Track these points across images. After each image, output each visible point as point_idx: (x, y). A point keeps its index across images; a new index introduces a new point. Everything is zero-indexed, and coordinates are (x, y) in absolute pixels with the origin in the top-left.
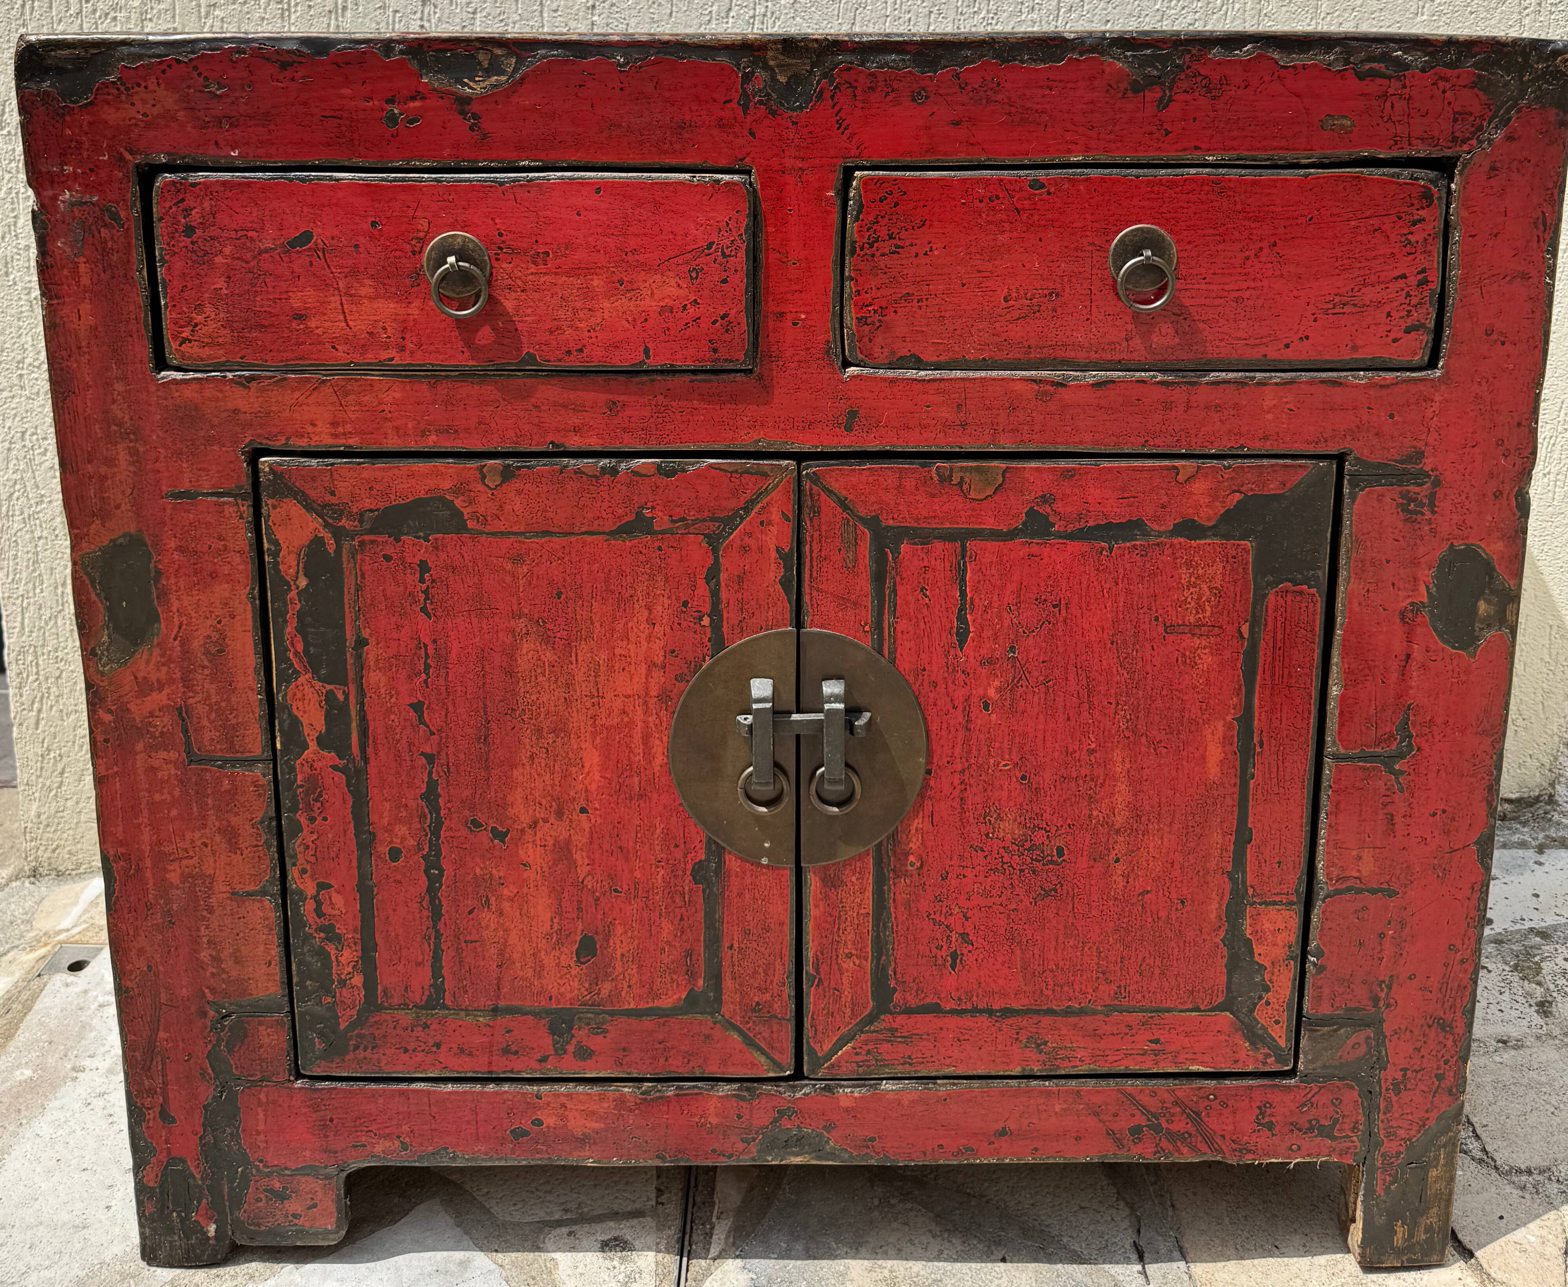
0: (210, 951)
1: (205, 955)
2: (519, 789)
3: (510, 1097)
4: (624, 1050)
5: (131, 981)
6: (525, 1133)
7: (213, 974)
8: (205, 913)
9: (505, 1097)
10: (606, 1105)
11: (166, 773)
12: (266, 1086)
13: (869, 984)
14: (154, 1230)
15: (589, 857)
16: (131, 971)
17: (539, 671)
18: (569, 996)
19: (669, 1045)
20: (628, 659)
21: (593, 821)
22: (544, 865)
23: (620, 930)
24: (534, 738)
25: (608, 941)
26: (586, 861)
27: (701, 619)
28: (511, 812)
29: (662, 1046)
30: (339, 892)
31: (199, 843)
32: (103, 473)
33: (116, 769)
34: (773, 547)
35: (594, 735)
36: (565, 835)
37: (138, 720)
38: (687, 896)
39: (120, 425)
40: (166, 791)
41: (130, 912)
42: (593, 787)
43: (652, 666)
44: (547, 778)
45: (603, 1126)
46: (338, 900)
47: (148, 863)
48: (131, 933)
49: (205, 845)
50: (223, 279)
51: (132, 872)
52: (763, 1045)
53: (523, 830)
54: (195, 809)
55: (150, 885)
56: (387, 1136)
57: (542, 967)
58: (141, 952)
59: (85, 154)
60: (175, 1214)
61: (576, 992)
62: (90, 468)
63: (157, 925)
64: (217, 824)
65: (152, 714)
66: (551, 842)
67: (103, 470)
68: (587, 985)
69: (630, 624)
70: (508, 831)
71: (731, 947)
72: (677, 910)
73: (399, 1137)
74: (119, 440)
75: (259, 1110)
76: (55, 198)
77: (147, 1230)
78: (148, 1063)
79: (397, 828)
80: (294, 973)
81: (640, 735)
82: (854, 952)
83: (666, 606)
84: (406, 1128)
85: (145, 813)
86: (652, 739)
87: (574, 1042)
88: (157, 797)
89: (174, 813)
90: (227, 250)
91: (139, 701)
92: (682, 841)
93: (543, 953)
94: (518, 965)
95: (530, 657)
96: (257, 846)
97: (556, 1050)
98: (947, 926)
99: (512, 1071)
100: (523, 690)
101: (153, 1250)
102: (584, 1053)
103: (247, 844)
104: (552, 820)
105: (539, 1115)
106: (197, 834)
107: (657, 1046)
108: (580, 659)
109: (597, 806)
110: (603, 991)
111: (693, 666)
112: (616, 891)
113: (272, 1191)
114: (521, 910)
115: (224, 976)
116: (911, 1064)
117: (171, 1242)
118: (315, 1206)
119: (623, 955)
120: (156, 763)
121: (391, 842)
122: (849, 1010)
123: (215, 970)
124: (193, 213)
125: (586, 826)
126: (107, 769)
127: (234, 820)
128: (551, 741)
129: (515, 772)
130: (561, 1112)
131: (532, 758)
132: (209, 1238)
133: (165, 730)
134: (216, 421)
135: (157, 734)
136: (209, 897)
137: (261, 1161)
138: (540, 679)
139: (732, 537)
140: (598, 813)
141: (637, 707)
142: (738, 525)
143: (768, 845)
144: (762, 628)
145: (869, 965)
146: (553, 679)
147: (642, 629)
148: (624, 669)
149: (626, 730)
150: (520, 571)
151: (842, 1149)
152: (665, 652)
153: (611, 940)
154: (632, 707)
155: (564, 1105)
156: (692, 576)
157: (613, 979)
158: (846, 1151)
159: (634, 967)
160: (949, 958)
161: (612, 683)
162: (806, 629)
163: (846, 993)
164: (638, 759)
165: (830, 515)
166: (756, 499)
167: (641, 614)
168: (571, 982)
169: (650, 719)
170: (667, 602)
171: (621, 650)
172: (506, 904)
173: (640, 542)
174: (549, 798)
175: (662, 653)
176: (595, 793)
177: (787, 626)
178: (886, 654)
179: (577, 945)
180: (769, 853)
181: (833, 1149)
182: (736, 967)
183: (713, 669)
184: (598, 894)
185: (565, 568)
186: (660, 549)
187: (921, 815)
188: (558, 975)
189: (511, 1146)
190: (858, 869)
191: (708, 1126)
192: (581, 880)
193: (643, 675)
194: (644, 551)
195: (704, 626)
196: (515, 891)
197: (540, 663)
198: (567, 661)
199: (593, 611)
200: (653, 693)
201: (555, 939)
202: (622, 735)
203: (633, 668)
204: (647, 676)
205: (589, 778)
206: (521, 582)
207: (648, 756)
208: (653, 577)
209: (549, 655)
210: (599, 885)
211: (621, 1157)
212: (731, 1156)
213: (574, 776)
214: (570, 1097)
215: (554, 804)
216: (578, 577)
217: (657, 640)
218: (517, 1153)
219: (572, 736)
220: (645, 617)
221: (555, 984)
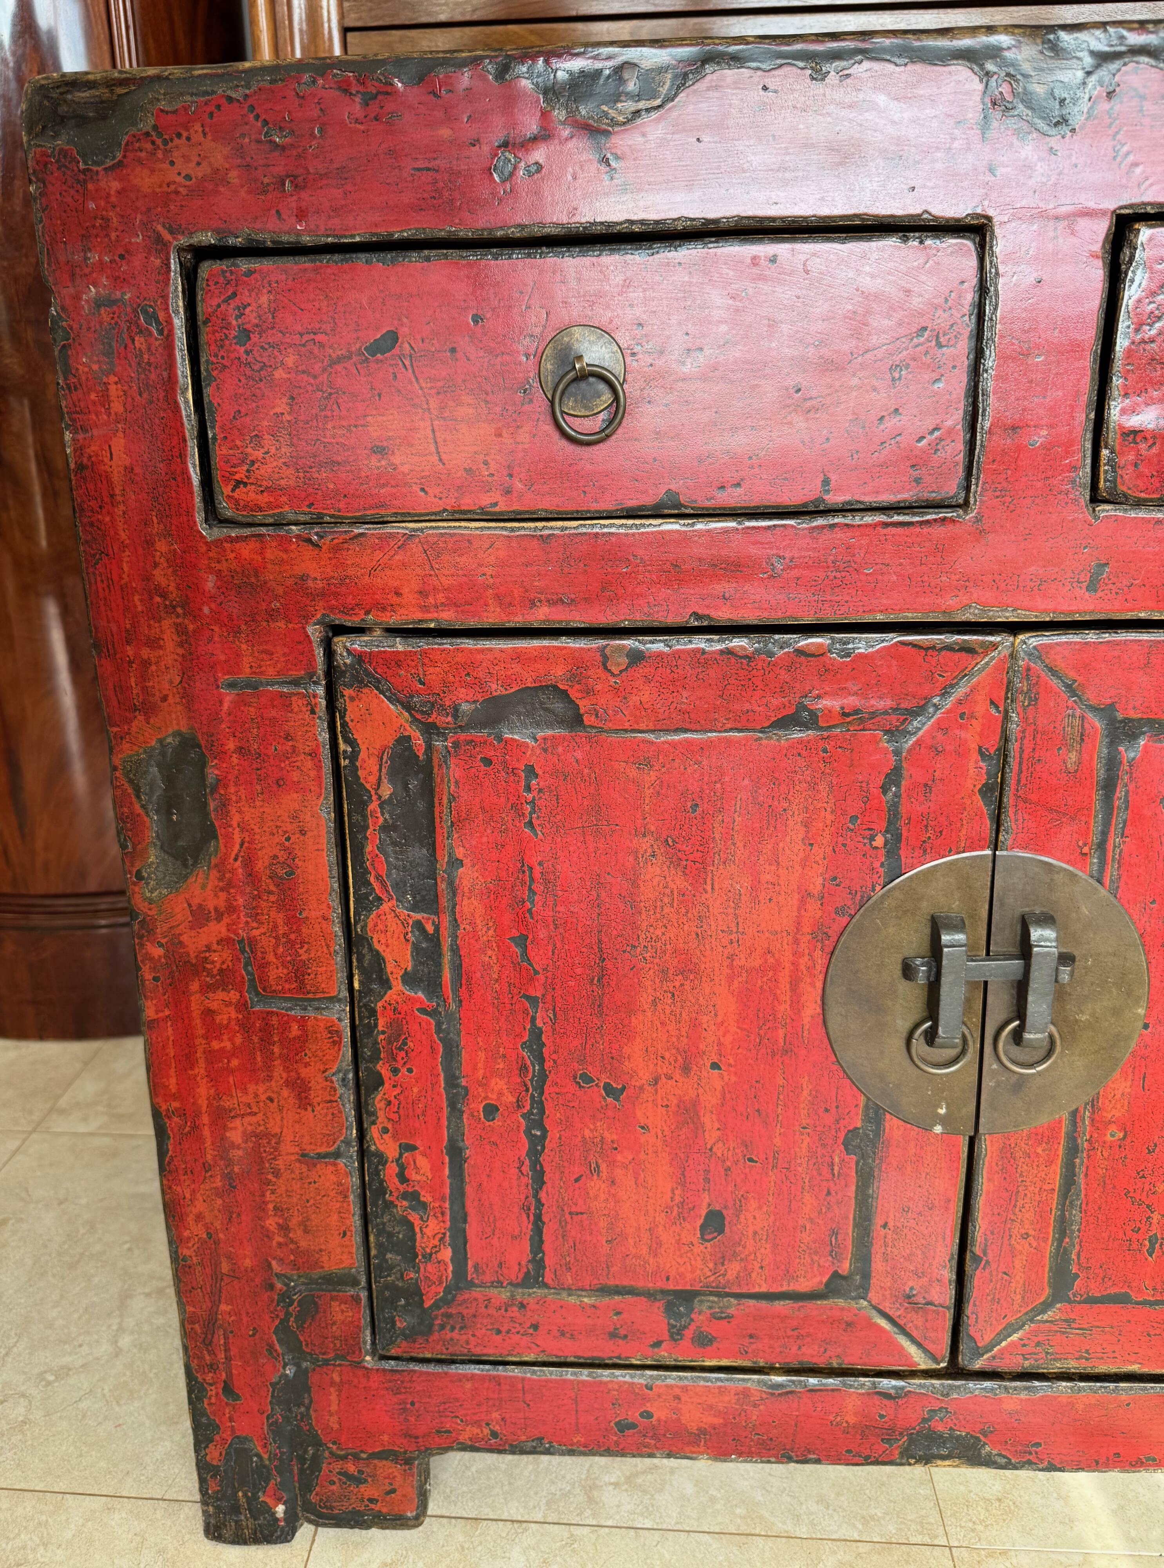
0: (276, 1219)
1: (271, 1223)
2: (638, 1040)
3: (616, 1387)
4: (751, 1336)
5: (188, 1248)
6: (633, 1426)
7: (280, 1244)
8: (270, 1177)
9: (610, 1386)
10: (726, 1399)
11: (226, 1017)
12: (340, 1365)
13: (1047, 1269)
14: (218, 1508)
15: (719, 1120)
16: (189, 1238)
17: (666, 900)
18: (689, 1276)
19: (803, 1332)
20: (777, 888)
21: (726, 1078)
22: (666, 1129)
23: (753, 1204)
24: (657, 981)
25: (738, 1216)
26: (717, 1125)
27: (872, 838)
28: (627, 1065)
29: (795, 1333)
30: (424, 1154)
31: (263, 1097)
32: (146, 657)
33: (167, 1012)
34: (974, 746)
35: (730, 979)
36: (692, 1094)
37: (192, 955)
38: (836, 1168)
39: (164, 595)
40: (225, 1037)
41: (186, 1173)
42: (729, 1038)
43: (805, 896)
44: (672, 1027)
45: (721, 1421)
46: (423, 1163)
47: (205, 1119)
48: (188, 1196)
49: (271, 1100)
50: (285, 400)
51: (187, 1129)
52: (915, 1333)
53: (641, 1088)
54: (259, 1059)
55: (208, 1144)
56: (477, 1424)
57: (660, 1244)
58: (199, 1217)
59: (113, 236)
60: (240, 1494)
61: (698, 1272)
62: (130, 650)
63: (217, 1188)
64: (284, 1075)
65: (209, 948)
66: (675, 1101)
67: (145, 653)
68: (711, 1265)
69: (781, 845)
70: (624, 1088)
71: (885, 1226)
72: (824, 1183)
73: (488, 1424)
74: (163, 614)
75: (332, 1390)
76: (77, 297)
77: (211, 1509)
78: (210, 1336)
79: (493, 1082)
80: (372, 1245)
81: (788, 979)
82: (1031, 1232)
83: (828, 822)
84: (496, 1415)
85: (202, 1063)
86: (802, 985)
87: (693, 1327)
88: (216, 1045)
89: (235, 1062)
90: (290, 361)
91: (193, 933)
92: (834, 1105)
93: (661, 1228)
94: (631, 1241)
95: (655, 883)
96: (331, 1101)
97: (672, 1335)
98: (1148, 1206)
99: (619, 1358)
100: (645, 924)
101: (217, 1528)
102: (704, 1341)
103: (319, 1099)
104: (677, 1077)
105: (648, 1407)
106: (261, 1089)
107: (790, 1333)
108: (716, 887)
109: (732, 1061)
110: (729, 1272)
111: (858, 897)
112: (751, 1160)
113: (345, 1474)
114: (636, 1178)
115: (292, 1246)
116: (1087, 1359)
117: (236, 1522)
118: (393, 1491)
119: (755, 1233)
120: (214, 1006)
121: (486, 1098)
122: (1019, 1297)
123: (281, 1240)
124: (247, 311)
125: (718, 1084)
126: (157, 1012)
127: (304, 1072)
128: (677, 984)
129: (633, 1019)
130: (674, 1404)
131: (654, 1003)
132: (277, 1520)
133: (224, 967)
134: (280, 591)
135: (215, 971)
136: (275, 1159)
137: (334, 1443)
138: (666, 910)
139: (920, 733)
140: (732, 1069)
141: (786, 946)
142: (929, 718)
143: (942, 1111)
144: (950, 851)
145: (1049, 1249)
146: (683, 910)
147: (796, 851)
148: (770, 900)
149: (771, 974)
150: (647, 778)
151: (999, 1455)
152: (825, 879)
153: (742, 1217)
154: (779, 946)
155: (677, 1398)
156: (864, 785)
157: (742, 1260)
158: (1005, 1457)
159: (768, 1246)
160: (1147, 1243)
161: (755, 916)
162: (1005, 853)
163: (1018, 1278)
164: (784, 1008)
165: (1052, 704)
166: (957, 684)
167: (796, 833)
168: (693, 1262)
169: (801, 961)
170: (830, 817)
171: (768, 877)
172: (619, 1172)
173: (800, 741)
174: (674, 1051)
175: (820, 880)
176: (729, 1046)
177: (982, 849)
178: (1107, 882)
179: (702, 1221)
180: (943, 1121)
181: (989, 1455)
182: (889, 1249)
183: (882, 903)
184: (728, 1163)
185: (702, 774)
186: (825, 751)
187: (1130, 1077)
188: (678, 1253)
189: (615, 1438)
190: (1045, 1139)
191: (845, 1424)
192: (709, 1147)
193: (795, 909)
194: (804, 753)
195: (876, 848)
196: (630, 1157)
197: (668, 891)
198: (701, 889)
199: (736, 828)
200: (807, 929)
201: (675, 1213)
202: (765, 979)
203: (781, 899)
204: (799, 909)
205: (722, 1029)
206: (648, 792)
207: (797, 1005)
208: (813, 786)
209: (679, 882)
210: (730, 1153)
211: (740, 1454)
212: (869, 1457)
213: (705, 1026)
214: (685, 1389)
215: (679, 1058)
216: (718, 785)
217: (814, 865)
218: (621, 1446)
219: (704, 979)
220: (801, 836)
221: (674, 1263)
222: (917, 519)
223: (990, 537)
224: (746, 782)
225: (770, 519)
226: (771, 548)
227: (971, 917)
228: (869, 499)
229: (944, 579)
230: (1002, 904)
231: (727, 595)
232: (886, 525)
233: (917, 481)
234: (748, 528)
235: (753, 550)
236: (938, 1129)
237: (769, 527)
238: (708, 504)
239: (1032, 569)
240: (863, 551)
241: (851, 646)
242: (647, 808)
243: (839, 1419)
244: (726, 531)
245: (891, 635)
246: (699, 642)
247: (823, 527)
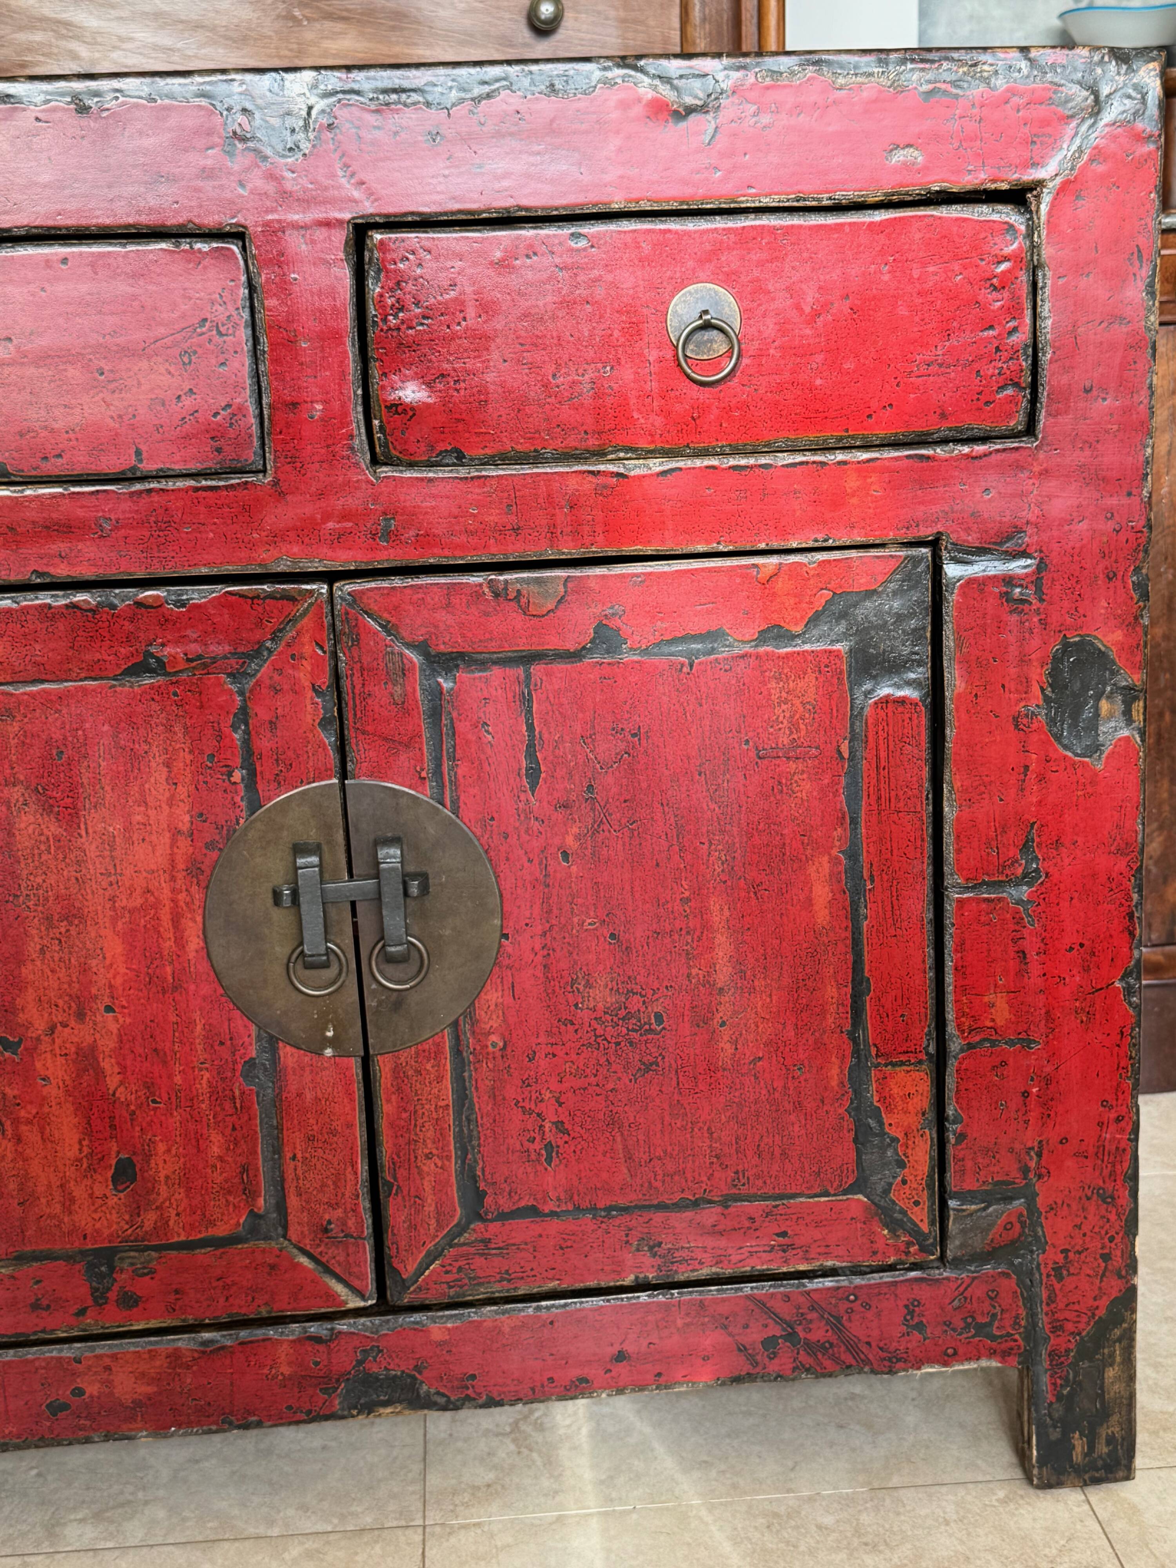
2: (30, 990)
3: (43, 1364)
4: (177, 1292)
6: (64, 1407)
9: (37, 1364)
10: (158, 1363)
13: (455, 1189)
15: (118, 1063)
17: (43, 847)
18: (106, 1232)
19: (229, 1281)
20: (148, 828)
21: (121, 1020)
22: (67, 1078)
23: (161, 1147)
24: (43, 928)
25: (148, 1162)
26: (117, 1070)
27: (230, 774)
28: (22, 1018)
29: (221, 1283)
34: (307, 684)
35: (114, 920)
36: (89, 1039)
38: (238, 1101)
42: (119, 981)
43: (176, 833)
44: (62, 973)
45: (155, 1389)
52: (338, 1270)
53: (38, 1039)
57: (73, 1200)
61: (115, 1226)
66: (73, 1049)
68: (127, 1217)
69: (147, 786)
70: (21, 1041)
71: (294, 1158)
72: (228, 1119)
81: (169, 916)
82: (435, 1151)
83: (188, 762)
86: (183, 921)
87: (116, 1288)
92: (228, 1037)
93: (72, 1183)
94: (43, 1200)
95: (30, 831)
97: (95, 1300)
98: (539, 1115)
99: (43, 1331)
100: (25, 872)
102: (129, 1301)
104: (73, 1023)
105: (80, 1383)
107: (215, 1284)
108: (90, 831)
109: (124, 1003)
110: (147, 1223)
111: (225, 832)
112: (154, 1101)
114: (42, 1133)
116: (509, 1281)
119: (167, 1178)
122: (434, 1221)
125: (114, 1027)
128: (63, 930)
129: (23, 970)
130: (105, 1376)
131: (42, 951)
138: (44, 857)
139: (259, 675)
140: (126, 1011)
141: (164, 885)
142: (265, 661)
143: (330, 1034)
144: (302, 782)
145: (453, 1166)
146: (61, 856)
147: (161, 791)
148: (143, 840)
149: (153, 912)
150: (10, 729)
151: (438, 1393)
152: (192, 817)
153: (153, 1161)
154: (157, 884)
155: (108, 1368)
156: (216, 725)
157: (157, 1208)
158: (443, 1395)
159: (182, 1190)
160: (543, 1152)
161: (131, 857)
162: (352, 781)
163: (429, 1201)
164: (168, 945)
165: (372, 643)
166: (284, 628)
167: (160, 775)
168: (108, 1216)
169: (180, 897)
170: (189, 757)
171: (139, 818)
172: (23, 1128)
173: (152, 687)
174: (67, 998)
175: (187, 818)
176: (121, 988)
177: (330, 778)
178: (448, 803)
179: (113, 1171)
180: (333, 1042)
181: (428, 1394)
182: (301, 1182)
183: (246, 835)
184: (133, 1107)
185: (63, 723)
186: (176, 694)
187: (500, 988)
188: (93, 1208)
189: (48, 1424)
190: (433, 1055)
191: (280, 1377)
192: (111, 1092)
193: (168, 846)
194: (156, 697)
195: (235, 783)
196: (34, 1111)
197: (43, 838)
198: (76, 834)
199: (102, 773)
200: (181, 866)
201: (85, 1165)
202: (147, 918)
203: (154, 838)
204: (171, 847)
205: (112, 971)
206: (13, 742)
207: (180, 941)
208: (169, 729)
209: (53, 828)
210: (133, 1097)
211: (179, 1426)
212: (309, 1412)
213: (94, 970)
214: (114, 1357)
215: (73, 1004)
216: (80, 732)
217: (181, 804)
218: (56, 1432)
219: (89, 923)
220: (164, 776)
221: (89, 1219)
222: (222, 483)
223: (289, 498)
224: (106, 728)
225: (93, 485)
226: (97, 511)
227: (329, 842)
228: (178, 467)
229: (255, 535)
230: (357, 830)
231: (63, 554)
232: (197, 489)
233: (219, 450)
234: (74, 493)
235: (80, 513)
236: (329, 1052)
237: (93, 493)
238: (34, 473)
239: (331, 525)
240: (180, 511)
241: (185, 597)
242: (14, 758)
243: (274, 1371)
244: (53, 496)
245: (220, 587)
246: (45, 598)
247: (140, 492)
